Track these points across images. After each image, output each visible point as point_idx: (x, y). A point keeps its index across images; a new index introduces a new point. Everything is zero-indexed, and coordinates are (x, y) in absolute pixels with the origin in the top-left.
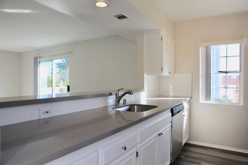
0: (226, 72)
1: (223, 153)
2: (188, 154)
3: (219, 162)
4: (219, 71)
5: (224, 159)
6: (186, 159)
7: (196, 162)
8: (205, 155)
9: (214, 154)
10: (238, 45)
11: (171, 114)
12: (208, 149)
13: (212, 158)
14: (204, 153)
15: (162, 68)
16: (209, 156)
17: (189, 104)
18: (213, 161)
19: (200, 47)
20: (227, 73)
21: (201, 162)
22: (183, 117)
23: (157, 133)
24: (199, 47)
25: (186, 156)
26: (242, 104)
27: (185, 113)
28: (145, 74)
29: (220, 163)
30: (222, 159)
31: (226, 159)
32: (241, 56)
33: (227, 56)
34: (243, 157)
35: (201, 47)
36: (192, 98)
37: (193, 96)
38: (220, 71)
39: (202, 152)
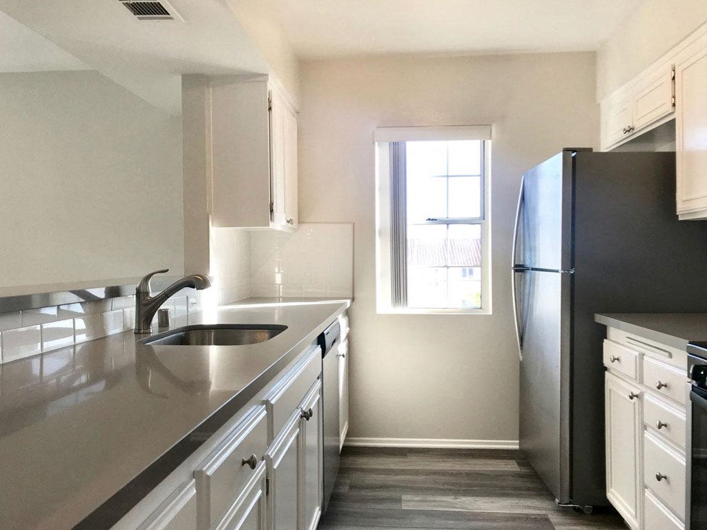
0: (448, 222)
1: (451, 460)
2: (356, 477)
3: (447, 484)
4: (429, 219)
5: (457, 474)
6: (355, 493)
7: (387, 499)
8: (403, 472)
9: (426, 465)
10: (475, 144)
11: (319, 349)
12: (408, 454)
13: (424, 477)
14: (402, 468)
15: (272, 204)
16: (417, 475)
17: (346, 318)
18: (430, 486)
19: (376, 143)
20: (448, 224)
21: (399, 495)
22: (339, 359)
23: (298, 413)
24: (374, 144)
25: (352, 487)
26: (489, 311)
27: (342, 348)
28: (212, 222)
29: (449, 487)
30: (451, 474)
31: (460, 474)
32: (483, 176)
33: (449, 175)
34: (501, 461)
35: (379, 144)
36: (356, 300)
37: (355, 296)
38: (431, 218)
39: (392, 466)
